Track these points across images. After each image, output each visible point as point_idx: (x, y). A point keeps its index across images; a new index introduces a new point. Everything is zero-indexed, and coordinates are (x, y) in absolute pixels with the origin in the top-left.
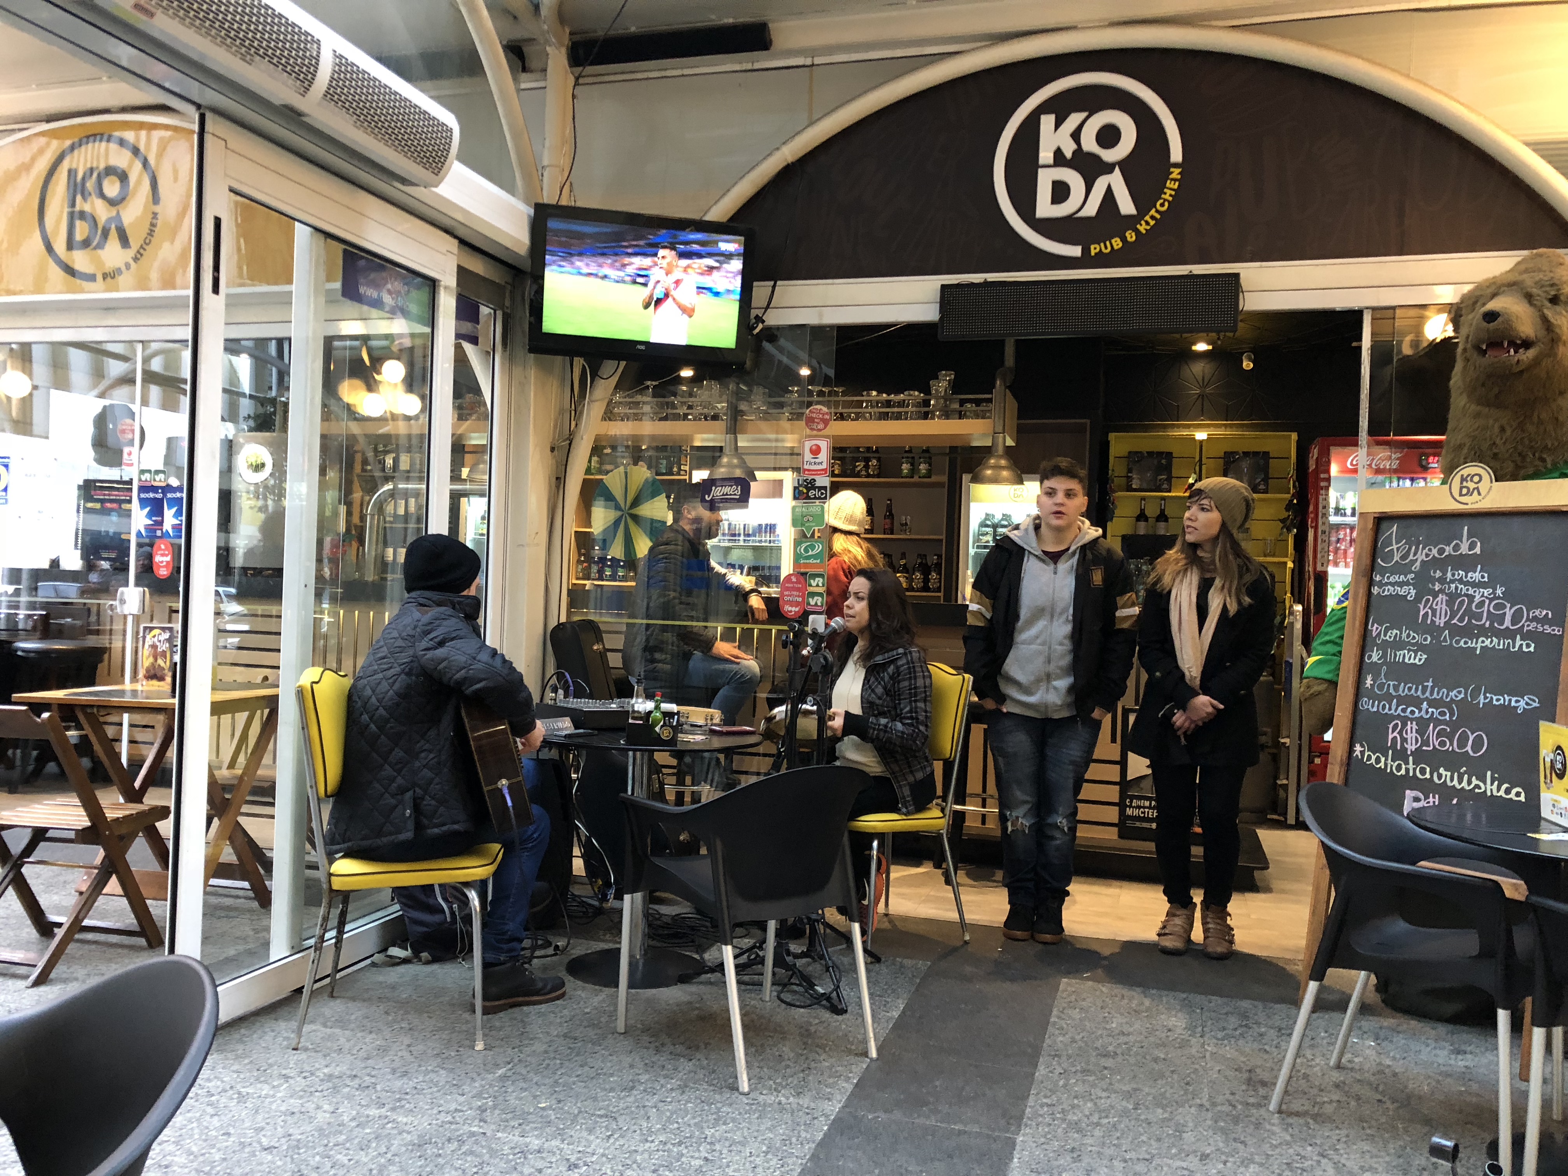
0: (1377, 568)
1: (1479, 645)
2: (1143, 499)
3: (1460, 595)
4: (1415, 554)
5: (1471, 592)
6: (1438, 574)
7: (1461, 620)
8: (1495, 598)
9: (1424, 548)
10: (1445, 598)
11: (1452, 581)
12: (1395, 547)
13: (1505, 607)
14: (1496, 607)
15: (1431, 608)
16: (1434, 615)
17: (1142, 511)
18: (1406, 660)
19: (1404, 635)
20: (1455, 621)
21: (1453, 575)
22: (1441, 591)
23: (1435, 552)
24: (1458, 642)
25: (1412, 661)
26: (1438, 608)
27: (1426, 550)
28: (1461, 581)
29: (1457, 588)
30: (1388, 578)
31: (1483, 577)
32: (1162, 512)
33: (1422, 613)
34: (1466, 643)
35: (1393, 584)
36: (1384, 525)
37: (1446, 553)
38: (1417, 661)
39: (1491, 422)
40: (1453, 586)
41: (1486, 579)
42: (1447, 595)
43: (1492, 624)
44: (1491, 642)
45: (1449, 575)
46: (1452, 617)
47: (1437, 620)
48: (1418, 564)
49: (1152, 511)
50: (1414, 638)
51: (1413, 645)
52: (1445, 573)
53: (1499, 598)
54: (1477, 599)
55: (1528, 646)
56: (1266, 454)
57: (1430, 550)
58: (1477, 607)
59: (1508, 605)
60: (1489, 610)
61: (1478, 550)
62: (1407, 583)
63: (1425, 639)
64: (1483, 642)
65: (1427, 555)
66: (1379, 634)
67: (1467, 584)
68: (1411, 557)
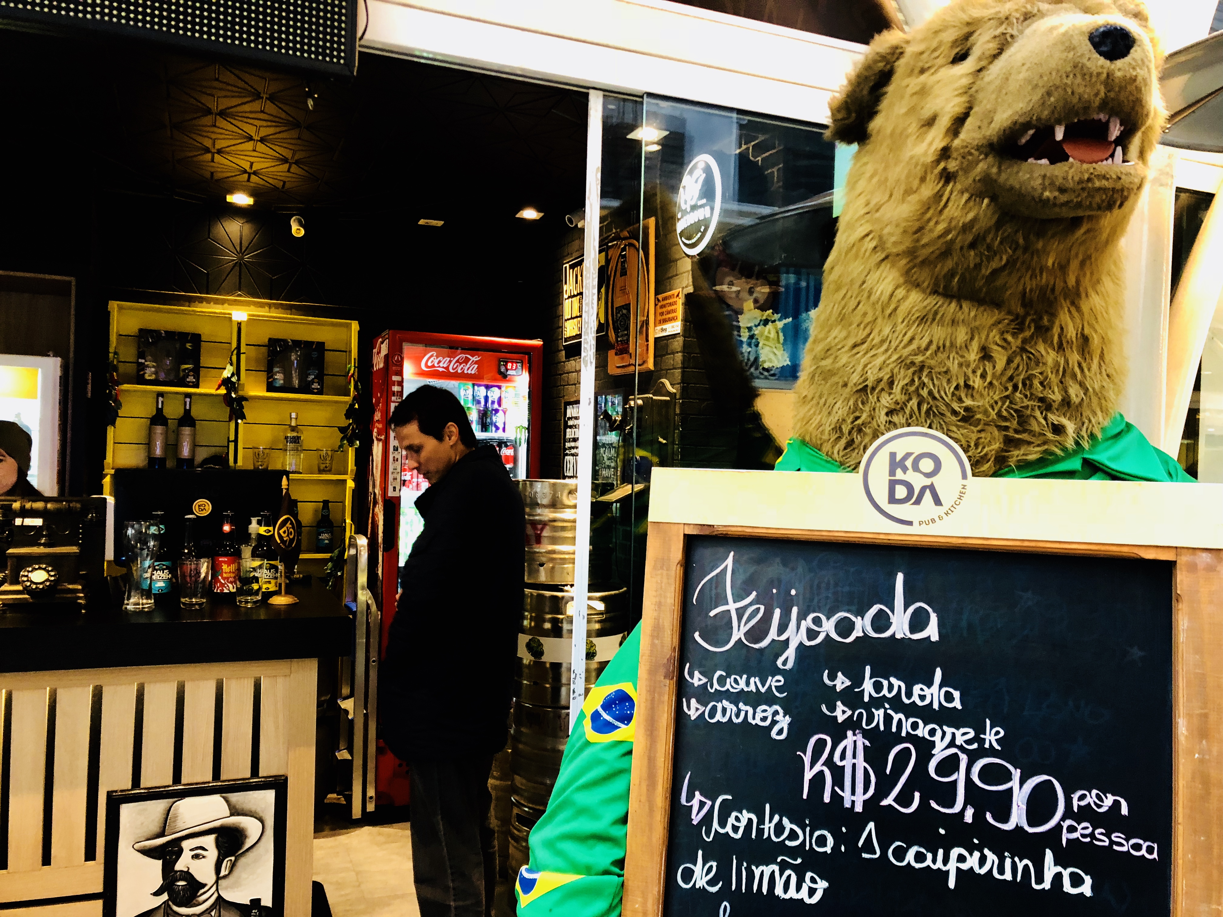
0: (691, 654)
1: (952, 866)
2: (160, 394)
3: (897, 739)
4: (782, 628)
5: (923, 731)
6: (841, 682)
7: (904, 799)
8: (982, 752)
9: (802, 616)
10: (861, 741)
11: (877, 703)
12: (732, 607)
13: (1008, 777)
14: (987, 774)
15: (829, 762)
16: (838, 781)
17: (160, 411)
18: (779, 891)
19: (769, 827)
20: (889, 801)
21: (878, 687)
22: (852, 724)
23: (829, 627)
24: (900, 854)
25: (792, 894)
26: (847, 763)
27: (808, 622)
28: (896, 703)
29: (888, 719)
30: (722, 681)
31: (949, 697)
32: (187, 412)
33: (808, 775)
34: (920, 857)
35: (736, 698)
36: (704, 553)
37: (857, 633)
38: (804, 894)
39: (961, 335)
40: (879, 714)
41: (957, 704)
42: (866, 734)
43: (979, 816)
44: (983, 860)
45: (868, 686)
46: (883, 790)
47: (846, 795)
48: (790, 653)
49: (173, 411)
50: (793, 835)
51: (794, 852)
52: (858, 680)
53: (991, 752)
54: (940, 753)
55: (1076, 881)
56: (321, 346)
57: (817, 621)
58: (941, 769)
59: (1016, 774)
60: (969, 781)
61: (932, 631)
62: (768, 699)
63: (822, 841)
64: (961, 859)
65: (812, 634)
66: (707, 820)
67: (911, 710)
68: (773, 634)
